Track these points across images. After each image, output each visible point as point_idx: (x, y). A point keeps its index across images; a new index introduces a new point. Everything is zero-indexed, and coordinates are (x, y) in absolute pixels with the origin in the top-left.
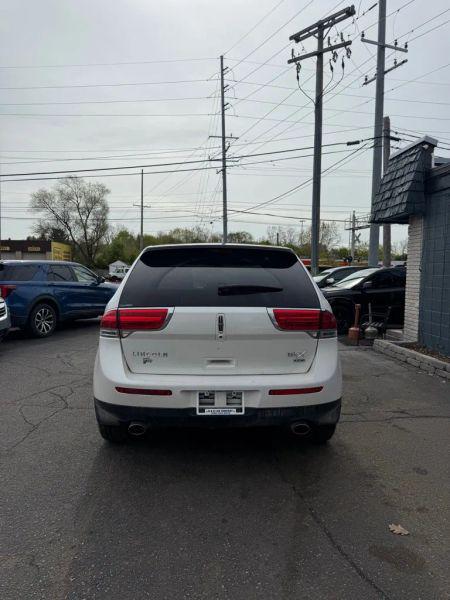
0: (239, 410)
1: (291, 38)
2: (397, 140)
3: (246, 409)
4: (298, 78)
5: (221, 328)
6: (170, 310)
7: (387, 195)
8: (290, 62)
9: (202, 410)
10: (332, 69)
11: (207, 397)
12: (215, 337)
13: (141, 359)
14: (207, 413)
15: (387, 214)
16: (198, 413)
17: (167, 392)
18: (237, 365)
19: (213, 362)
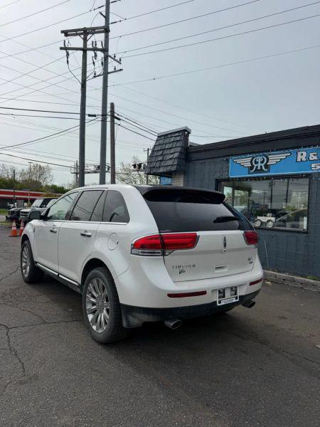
0: (236, 298)
1: (62, 32)
2: (119, 119)
3: (240, 296)
4: (68, 62)
5: (225, 245)
6: (198, 233)
7: (160, 158)
8: (61, 48)
9: (220, 302)
10: (94, 63)
11: (222, 293)
12: (221, 252)
13: (178, 270)
14: (223, 303)
15: (161, 170)
16: (218, 305)
17: (204, 293)
18: (229, 269)
19: (216, 268)
